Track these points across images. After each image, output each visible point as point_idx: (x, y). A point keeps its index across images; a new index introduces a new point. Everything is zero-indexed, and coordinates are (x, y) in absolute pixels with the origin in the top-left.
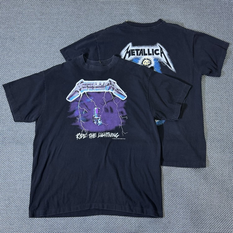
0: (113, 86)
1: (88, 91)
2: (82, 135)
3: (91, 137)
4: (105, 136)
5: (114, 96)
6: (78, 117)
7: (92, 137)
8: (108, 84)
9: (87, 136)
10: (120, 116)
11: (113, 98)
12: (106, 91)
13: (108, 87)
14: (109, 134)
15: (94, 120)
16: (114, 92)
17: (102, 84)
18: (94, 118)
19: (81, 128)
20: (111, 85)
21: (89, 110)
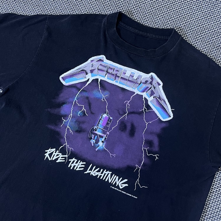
0: (153, 89)
1: (105, 79)
2: (57, 153)
3: (73, 165)
4: (101, 176)
5: (148, 107)
6: (66, 116)
7: (75, 166)
8: (146, 82)
9: (65, 159)
10: (145, 150)
11: (145, 110)
12: (137, 92)
13: (144, 86)
14: (109, 175)
15: (93, 136)
16: (150, 99)
17: (135, 78)
18: (94, 132)
19: (62, 140)
20: (150, 86)
21: (92, 113)
